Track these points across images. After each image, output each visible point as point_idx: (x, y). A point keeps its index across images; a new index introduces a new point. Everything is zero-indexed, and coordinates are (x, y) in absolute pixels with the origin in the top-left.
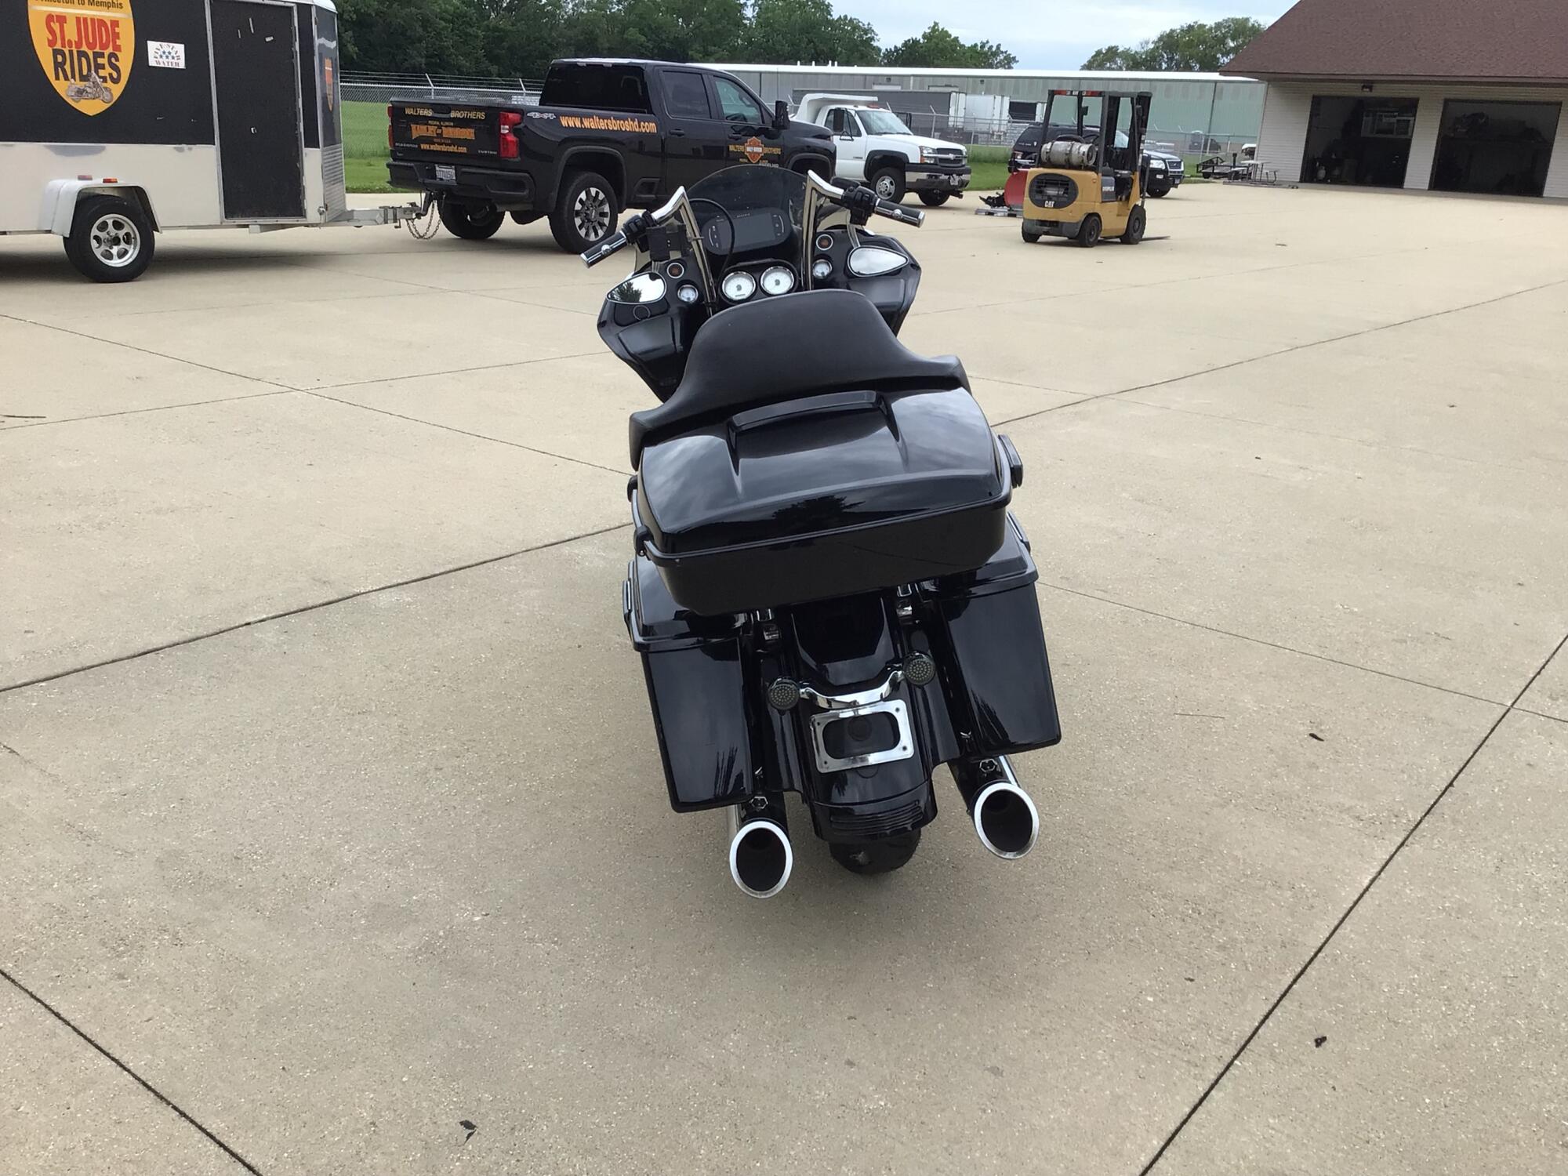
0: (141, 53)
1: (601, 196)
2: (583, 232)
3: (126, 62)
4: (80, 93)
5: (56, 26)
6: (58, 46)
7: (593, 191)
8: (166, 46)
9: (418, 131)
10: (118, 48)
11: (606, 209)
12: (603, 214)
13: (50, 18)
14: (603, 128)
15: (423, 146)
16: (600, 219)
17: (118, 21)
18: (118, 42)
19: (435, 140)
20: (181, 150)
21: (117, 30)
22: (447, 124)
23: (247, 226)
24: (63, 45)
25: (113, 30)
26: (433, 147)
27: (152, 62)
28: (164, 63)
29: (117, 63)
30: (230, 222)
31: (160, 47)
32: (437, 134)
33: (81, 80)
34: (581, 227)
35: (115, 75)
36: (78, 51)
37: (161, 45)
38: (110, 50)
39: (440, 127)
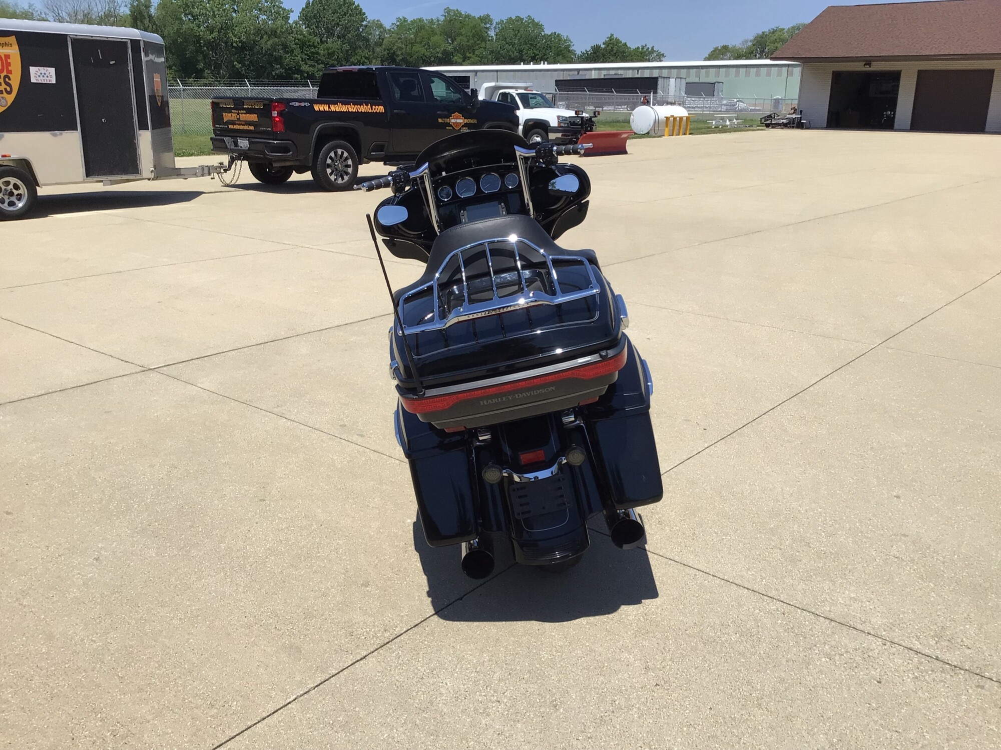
0: (25, 75)
1: (346, 154)
2: (333, 178)
3: (15, 81)
7: (339, 151)
8: (42, 70)
9: (227, 117)
10: (10, 72)
11: (350, 162)
12: (349, 166)
14: (345, 111)
15: (231, 126)
16: (345, 169)
17: (9, 55)
18: (10, 68)
19: (236, 123)
20: (55, 135)
21: (9, 61)
22: (242, 111)
23: (102, 181)
25: (6, 61)
26: (236, 127)
27: (33, 80)
28: (41, 80)
29: (9, 82)
30: (90, 179)
31: (38, 70)
32: (237, 118)
34: (331, 174)
35: (8, 89)
37: (39, 69)
38: (5, 73)
39: (238, 114)
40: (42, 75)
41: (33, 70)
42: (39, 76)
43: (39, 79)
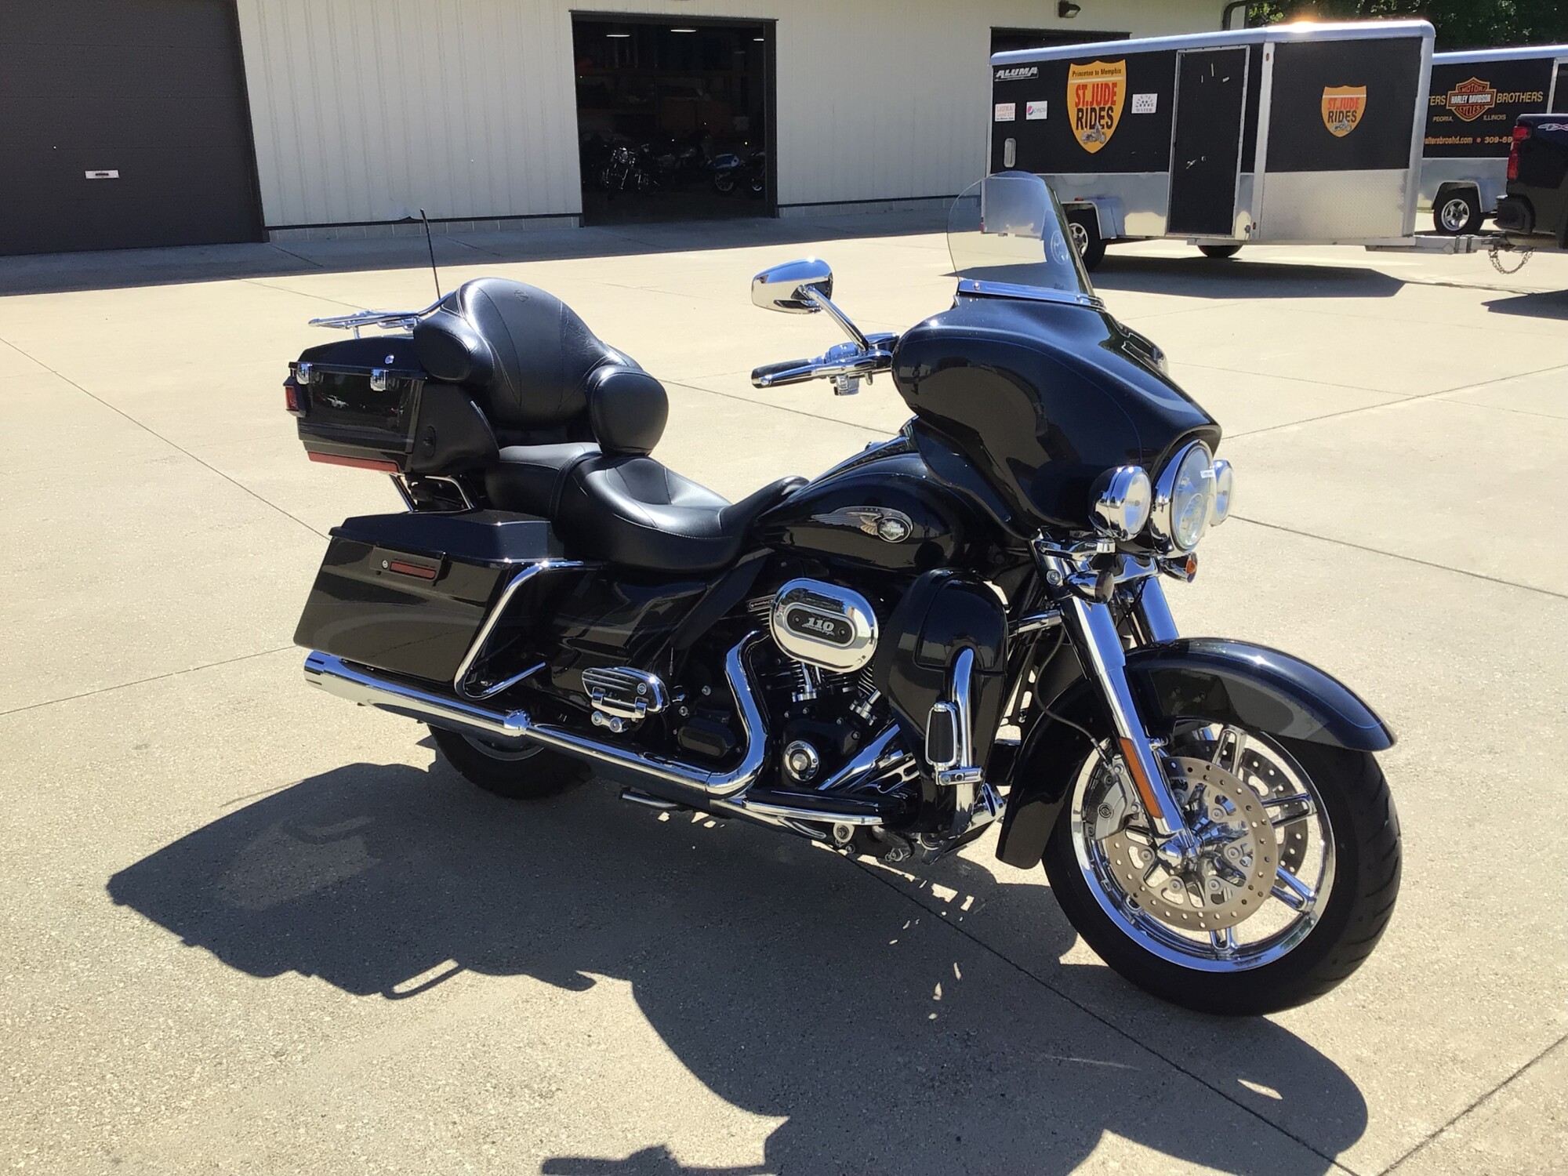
0: (1128, 105)
3: (1117, 115)
4: (1089, 137)
5: (1081, 92)
6: (1080, 107)
8: (1145, 97)
10: (1114, 103)
13: (1078, 88)
17: (1116, 84)
21: (1115, 89)
24: (1083, 106)
25: (1113, 90)
27: (1134, 110)
28: (1142, 110)
29: (1112, 114)
31: (1140, 99)
33: (1090, 128)
35: (1109, 124)
36: (1091, 109)
37: (1142, 97)
38: (1109, 105)
40: (1145, 103)
41: (1136, 97)
42: (1141, 105)
43: (1139, 107)
